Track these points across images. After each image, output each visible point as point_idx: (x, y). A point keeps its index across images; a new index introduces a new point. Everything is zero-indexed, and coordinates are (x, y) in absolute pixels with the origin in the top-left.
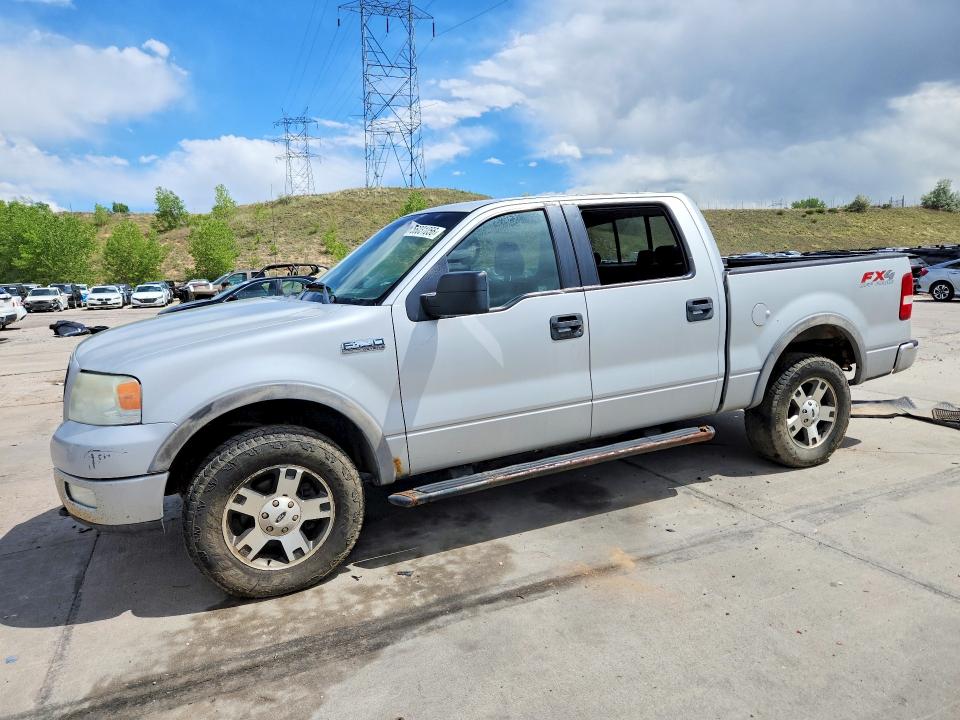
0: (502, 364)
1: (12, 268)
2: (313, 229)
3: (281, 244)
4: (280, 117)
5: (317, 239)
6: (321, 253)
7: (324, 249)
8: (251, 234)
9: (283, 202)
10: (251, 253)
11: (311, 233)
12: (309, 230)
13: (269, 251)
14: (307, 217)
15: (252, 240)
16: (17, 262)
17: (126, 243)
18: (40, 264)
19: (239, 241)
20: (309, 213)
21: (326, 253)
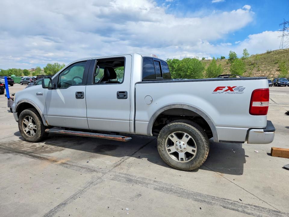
0: (64, 103)
1: (186, 75)
2: (277, 61)
3: (262, 67)
4: (283, 22)
5: (277, 65)
6: (277, 70)
7: (278, 69)
8: (252, 64)
9: (268, 53)
10: (250, 70)
11: (276, 63)
12: (274, 62)
13: (257, 70)
14: (276, 57)
15: (252, 66)
16: (188, 74)
17: (212, 68)
18: (192, 74)
19: (247, 67)
20: (277, 56)
21: (280, 70)
